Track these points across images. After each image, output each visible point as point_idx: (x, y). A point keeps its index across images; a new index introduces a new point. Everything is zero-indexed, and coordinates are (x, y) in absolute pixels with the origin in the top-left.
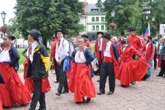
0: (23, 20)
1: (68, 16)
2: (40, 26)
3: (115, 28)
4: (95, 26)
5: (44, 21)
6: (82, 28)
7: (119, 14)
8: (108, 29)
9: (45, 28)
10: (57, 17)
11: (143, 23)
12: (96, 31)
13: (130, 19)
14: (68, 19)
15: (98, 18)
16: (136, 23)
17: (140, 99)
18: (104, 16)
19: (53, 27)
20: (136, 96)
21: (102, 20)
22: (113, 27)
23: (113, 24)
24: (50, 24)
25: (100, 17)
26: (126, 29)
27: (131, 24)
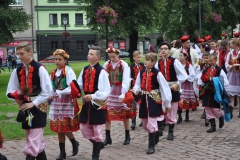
3: (113, 21)
4: (59, 14)
6: (21, 20)
8: (93, 22)
16: (170, 7)
22: (107, 18)
23: (106, 9)
26: (144, 23)
27: (155, 10)
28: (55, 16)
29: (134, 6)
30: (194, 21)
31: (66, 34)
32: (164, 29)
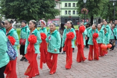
0: (7, 5)
1: (46, 2)
2: (21, 10)
3: (86, 13)
4: (68, 11)
5: (24, 6)
7: (89, 1)
8: (80, 13)
9: (26, 12)
10: (36, 3)
11: (109, 9)
12: (68, 15)
13: (99, 5)
14: (46, 4)
15: (70, 4)
16: (104, 9)
17: (114, 75)
18: (76, 3)
19: (32, 11)
20: (110, 72)
21: (74, 6)
22: (85, 12)
23: (84, 9)
24: (30, 9)
25: (72, 3)
26: (95, 14)
27: (99, 10)
28: (67, 11)
29: (93, 8)
30: (112, 13)
31: (70, 17)
32: (101, 16)
